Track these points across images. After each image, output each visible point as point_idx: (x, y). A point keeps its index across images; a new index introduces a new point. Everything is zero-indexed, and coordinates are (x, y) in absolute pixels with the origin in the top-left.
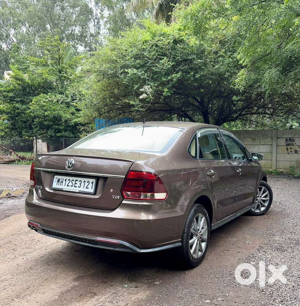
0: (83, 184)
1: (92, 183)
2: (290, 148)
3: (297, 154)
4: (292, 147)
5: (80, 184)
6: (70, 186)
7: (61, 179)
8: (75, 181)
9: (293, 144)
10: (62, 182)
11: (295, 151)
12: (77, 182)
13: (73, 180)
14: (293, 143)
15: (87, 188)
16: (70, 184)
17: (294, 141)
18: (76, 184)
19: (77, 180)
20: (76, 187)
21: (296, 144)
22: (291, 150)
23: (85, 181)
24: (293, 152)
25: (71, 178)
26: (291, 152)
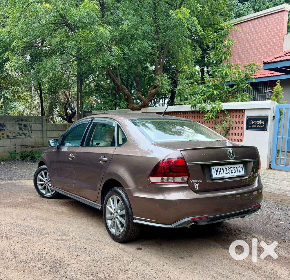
0: (236, 170)
1: (242, 167)
2: (2, 134)
3: (9, 139)
4: (4, 132)
5: (235, 170)
6: (228, 173)
7: (219, 169)
8: (230, 168)
9: (4, 130)
10: (221, 171)
11: (7, 137)
12: (232, 169)
13: (229, 168)
14: (5, 128)
15: (240, 172)
16: (228, 172)
17: (5, 127)
18: (232, 170)
19: (232, 167)
20: (233, 173)
21: (7, 129)
22: (3, 135)
23: (237, 167)
24: (6, 138)
25: (227, 167)
26: (3, 137)
